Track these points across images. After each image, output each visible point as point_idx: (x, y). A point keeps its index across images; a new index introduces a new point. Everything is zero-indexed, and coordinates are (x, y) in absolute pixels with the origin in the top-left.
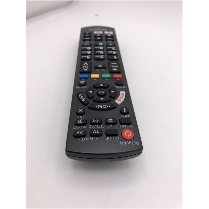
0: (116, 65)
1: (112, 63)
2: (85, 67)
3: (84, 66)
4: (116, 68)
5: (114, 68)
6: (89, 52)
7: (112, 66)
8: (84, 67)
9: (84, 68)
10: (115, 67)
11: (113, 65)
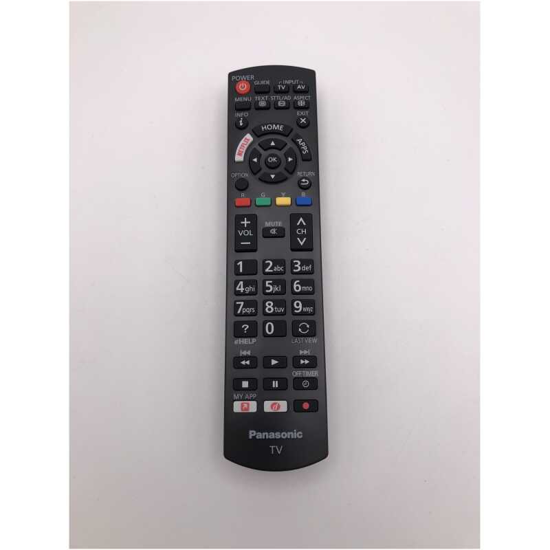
0: (243, 238)
1: (249, 243)
2: (302, 231)
3: (304, 235)
4: (243, 227)
5: (248, 227)
6: (297, 286)
7: (250, 233)
8: (305, 231)
10: (244, 232)
11: (248, 238)
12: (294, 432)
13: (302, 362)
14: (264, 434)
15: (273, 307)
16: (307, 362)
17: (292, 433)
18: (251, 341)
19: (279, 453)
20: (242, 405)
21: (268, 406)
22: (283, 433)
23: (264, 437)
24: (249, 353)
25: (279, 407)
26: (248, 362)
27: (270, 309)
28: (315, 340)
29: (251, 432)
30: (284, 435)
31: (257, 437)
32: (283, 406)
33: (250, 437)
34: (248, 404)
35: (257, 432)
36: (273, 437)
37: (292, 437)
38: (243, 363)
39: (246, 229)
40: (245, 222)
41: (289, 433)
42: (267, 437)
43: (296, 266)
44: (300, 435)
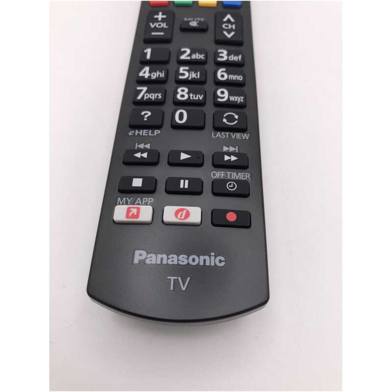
0: (156, 29)
1: (162, 34)
2: (230, 26)
3: (232, 30)
4: (156, 20)
5: (163, 20)
6: (222, 74)
7: (164, 25)
8: (234, 27)
9: (232, 23)
10: (157, 25)
11: (162, 30)
12: (210, 256)
13: (226, 158)
14: (159, 256)
15: (188, 93)
16: (233, 158)
17: (207, 258)
18: (153, 133)
19: (184, 289)
20: (129, 211)
21: (170, 214)
22: (191, 258)
23: (159, 262)
24: (148, 146)
25: (188, 215)
26: (145, 155)
27: (182, 96)
28: (246, 136)
29: (137, 252)
30: (194, 260)
31: (148, 262)
32: (195, 215)
33: (136, 261)
34: (138, 209)
35: (148, 253)
36: (175, 262)
37: (207, 264)
38: (138, 155)
39: (160, 21)
40: (160, 16)
41: (202, 258)
42: (165, 262)
43: (221, 55)
44: (220, 261)
